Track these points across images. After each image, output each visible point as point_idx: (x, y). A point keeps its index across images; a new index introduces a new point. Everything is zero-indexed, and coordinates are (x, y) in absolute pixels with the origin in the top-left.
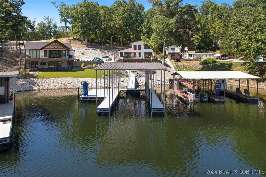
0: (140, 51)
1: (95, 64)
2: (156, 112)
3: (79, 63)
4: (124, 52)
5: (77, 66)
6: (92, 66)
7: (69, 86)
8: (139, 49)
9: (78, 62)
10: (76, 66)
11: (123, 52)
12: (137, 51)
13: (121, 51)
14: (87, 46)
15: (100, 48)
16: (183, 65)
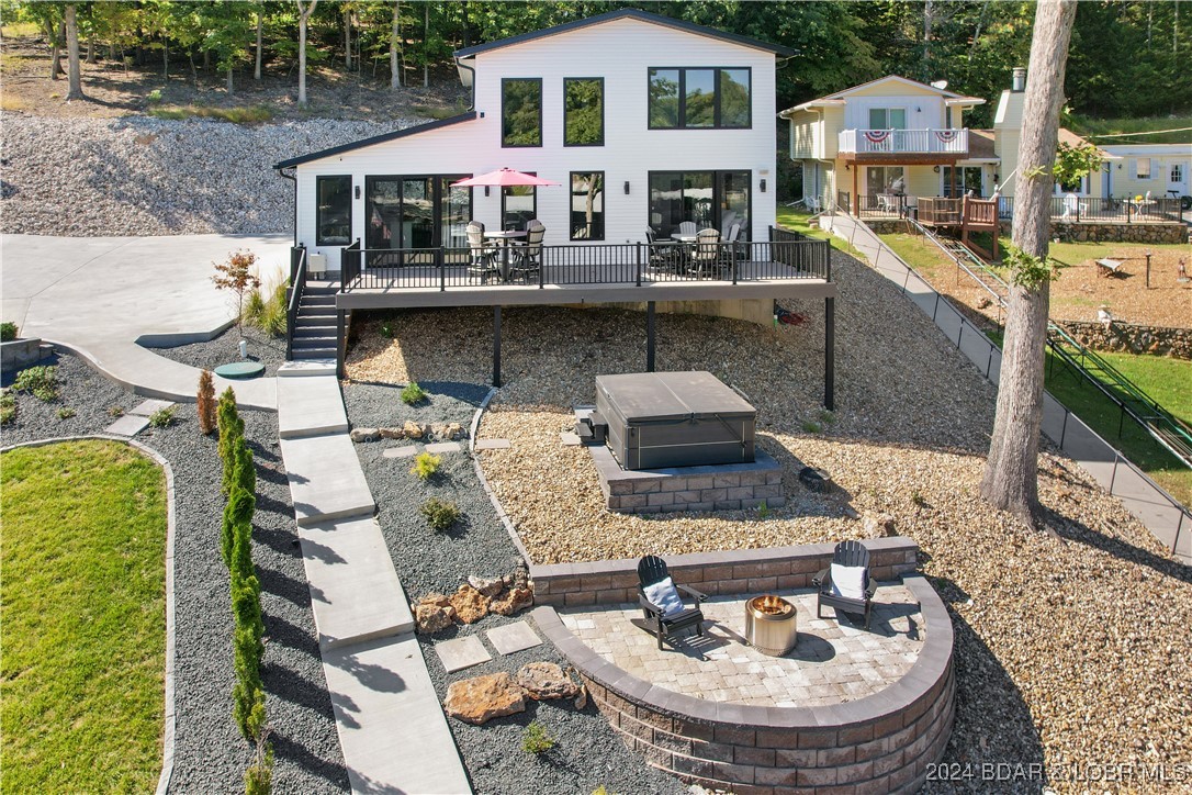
13: (334, 166)
14: (77, 94)
15: (193, 109)
16: (1102, 318)
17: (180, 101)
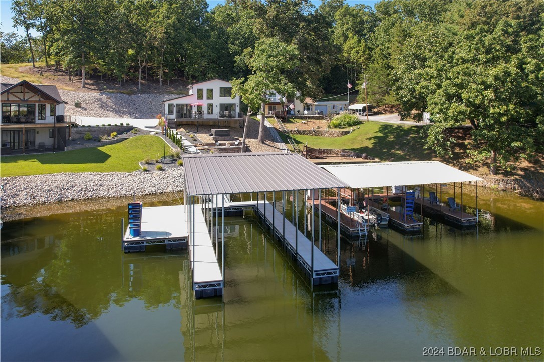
0: (210, 102)
1: (115, 134)
2: (321, 279)
3: (77, 133)
4: (177, 105)
5: (73, 140)
6: (109, 138)
7: (67, 194)
8: (208, 99)
9: (75, 129)
10: (70, 139)
11: (175, 105)
12: (205, 102)
13: (171, 102)
14: (84, 87)
15: (114, 91)
16: (296, 129)
17: (110, 89)
